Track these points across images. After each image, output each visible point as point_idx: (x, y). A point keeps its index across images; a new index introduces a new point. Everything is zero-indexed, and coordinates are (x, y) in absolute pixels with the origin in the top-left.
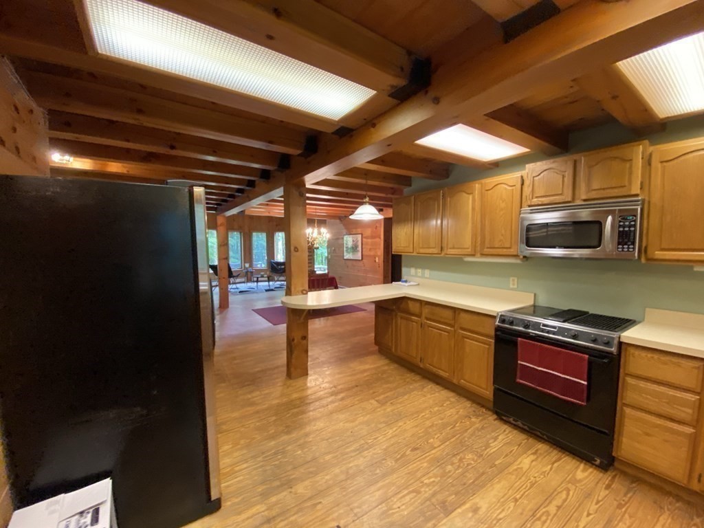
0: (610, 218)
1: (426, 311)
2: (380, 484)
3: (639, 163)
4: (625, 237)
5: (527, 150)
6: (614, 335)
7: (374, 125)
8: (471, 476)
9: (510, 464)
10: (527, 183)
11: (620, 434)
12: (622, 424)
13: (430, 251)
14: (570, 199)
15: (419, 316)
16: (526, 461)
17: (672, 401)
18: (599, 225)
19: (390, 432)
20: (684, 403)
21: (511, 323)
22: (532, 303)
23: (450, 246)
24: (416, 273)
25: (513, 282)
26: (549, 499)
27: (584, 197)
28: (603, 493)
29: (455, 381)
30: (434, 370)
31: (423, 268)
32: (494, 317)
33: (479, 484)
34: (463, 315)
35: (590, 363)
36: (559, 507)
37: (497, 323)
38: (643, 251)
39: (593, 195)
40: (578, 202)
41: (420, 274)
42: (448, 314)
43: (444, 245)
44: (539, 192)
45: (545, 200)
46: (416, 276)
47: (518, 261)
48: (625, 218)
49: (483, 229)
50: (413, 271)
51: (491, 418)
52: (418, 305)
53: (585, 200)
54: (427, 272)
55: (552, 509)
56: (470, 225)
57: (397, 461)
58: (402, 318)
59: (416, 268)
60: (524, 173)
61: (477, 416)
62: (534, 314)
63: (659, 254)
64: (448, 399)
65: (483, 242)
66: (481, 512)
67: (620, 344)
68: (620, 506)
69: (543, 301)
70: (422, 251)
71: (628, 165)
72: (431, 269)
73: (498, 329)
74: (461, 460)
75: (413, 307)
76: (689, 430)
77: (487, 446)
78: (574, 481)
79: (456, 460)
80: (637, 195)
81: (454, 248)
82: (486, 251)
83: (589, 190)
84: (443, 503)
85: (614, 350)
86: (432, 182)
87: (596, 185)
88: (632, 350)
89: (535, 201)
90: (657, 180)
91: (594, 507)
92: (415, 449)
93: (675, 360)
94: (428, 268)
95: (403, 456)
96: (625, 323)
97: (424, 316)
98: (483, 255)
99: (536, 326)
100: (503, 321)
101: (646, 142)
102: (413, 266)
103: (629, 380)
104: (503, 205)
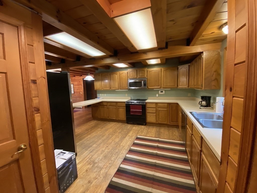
0: (143, 81)
1: (109, 104)
2: (111, 139)
3: (146, 72)
4: (145, 85)
5: (128, 66)
6: (145, 101)
7: (103, 60)
8: (126, 133)
9: (132, 129)
10: (129, 73)
11: (147, 118)
12: (147, 116)
13: (107, 89)
14: (136, 77)
15: (106, 106)
16: (134, 128)
17: (153, 110)
18: (141, 82)
19: (107, 132)
20: (154, 110)
21: (129, 103)
22: (130, 99)
23: (113, 87)
24: (102, 95)
25: (126, 95)
26: (139, 131)
27: (138, 77)
28: (146, 128)
29: (117, 119)
30: (112, 118)
31: (104, 94)
32: (125, 102)
33: (128, 133)
34: (118, 103)
35: (142, 106)
36: (141, 131)
37: (126, 103)
38: (147, 87)
39: (140, 77)
40: (138, 78)
41: (103, 96)
42: (115, 104)
43: (111, 87)
44: (131, 75)
45: (132, 77)
46: (102, 96)
47: (127, 90)
48: (145, 81)
49: (120, 83)
50: (101, 95)
51: (126, 124)
52: (106, 103)
53: (139, 78)
54: (105, 95)
55: (140, 132)
56: (117, 82)
57: (112, 135)
58: (101, 107)
59: (102, 94)
60: (128, 71)
61: (123, 124)
62: (131, 100)
63: (150, 87)
64: (116, 123)
65: (120, 86)
66: (130, 136)
67: (146, 103)
68: (148, 129)
69: (132, 98)
70: (105, 89)
71: (144, 72)
72: (106, 94)
73: (126, 104)
74: (124, 131)
75: (105, 104)
76: (155, 114)
77: (127, 128)
78: (142, 128)
79: (123, 131)
80: (146, 77)
81: (113, 88)
82: (121, 88)
83: (139, 76)
84: (124, 137)
85: (145, 104)
86: (105, 70)
87: (140, 75)
88: (147, 104)
89: (130, 77)
90: (148, 75)
91: (145, 130)
92: (114, 133)
93: (152, 104)
94: (105, 94)
95: (113, 134)
96: (146, 100)
97: (108, 106)
98: (121, 89)
99: (133, 102)
100: (127, 103)
101: (147, 68)
102: (101, 93)
103: (147, 108)
104: (124, 78)
